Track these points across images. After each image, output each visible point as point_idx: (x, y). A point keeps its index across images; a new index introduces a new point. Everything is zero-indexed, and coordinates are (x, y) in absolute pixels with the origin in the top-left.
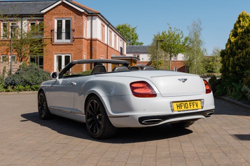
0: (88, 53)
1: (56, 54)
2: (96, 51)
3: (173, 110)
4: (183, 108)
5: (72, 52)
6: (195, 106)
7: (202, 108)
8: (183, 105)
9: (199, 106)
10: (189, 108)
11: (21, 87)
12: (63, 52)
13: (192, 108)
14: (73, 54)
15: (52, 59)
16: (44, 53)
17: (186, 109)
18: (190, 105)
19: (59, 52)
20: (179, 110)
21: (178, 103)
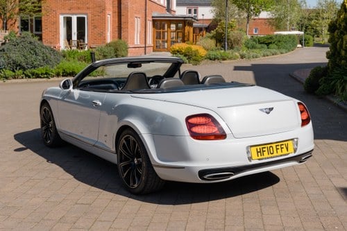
0: (114, 12)
1: (62, 14)
2: (127, 8)
3: (250, 159)
4: (266, 154)
5: (88, 11)
6: (284, 150)
7: (295, 151)
8: (266, 149)
9: (291, 149)
10: (275, 154)
11: (9, 73)
12: (74, 12)
13: (280, 153)
14: (90, 15)
15: (56, 23)
16: (43, 12)
17: (270, 155)
18: (277, 149)
19: (68, 11)
20: (260, 157)
21: (258, 148)
